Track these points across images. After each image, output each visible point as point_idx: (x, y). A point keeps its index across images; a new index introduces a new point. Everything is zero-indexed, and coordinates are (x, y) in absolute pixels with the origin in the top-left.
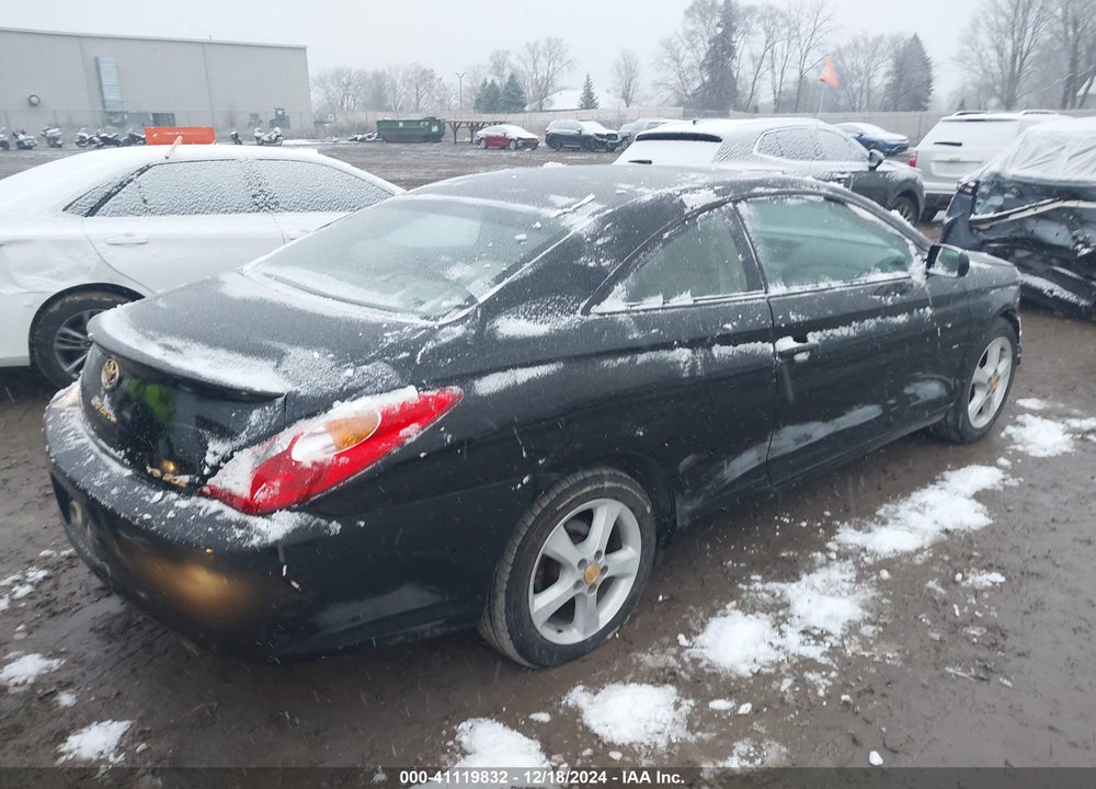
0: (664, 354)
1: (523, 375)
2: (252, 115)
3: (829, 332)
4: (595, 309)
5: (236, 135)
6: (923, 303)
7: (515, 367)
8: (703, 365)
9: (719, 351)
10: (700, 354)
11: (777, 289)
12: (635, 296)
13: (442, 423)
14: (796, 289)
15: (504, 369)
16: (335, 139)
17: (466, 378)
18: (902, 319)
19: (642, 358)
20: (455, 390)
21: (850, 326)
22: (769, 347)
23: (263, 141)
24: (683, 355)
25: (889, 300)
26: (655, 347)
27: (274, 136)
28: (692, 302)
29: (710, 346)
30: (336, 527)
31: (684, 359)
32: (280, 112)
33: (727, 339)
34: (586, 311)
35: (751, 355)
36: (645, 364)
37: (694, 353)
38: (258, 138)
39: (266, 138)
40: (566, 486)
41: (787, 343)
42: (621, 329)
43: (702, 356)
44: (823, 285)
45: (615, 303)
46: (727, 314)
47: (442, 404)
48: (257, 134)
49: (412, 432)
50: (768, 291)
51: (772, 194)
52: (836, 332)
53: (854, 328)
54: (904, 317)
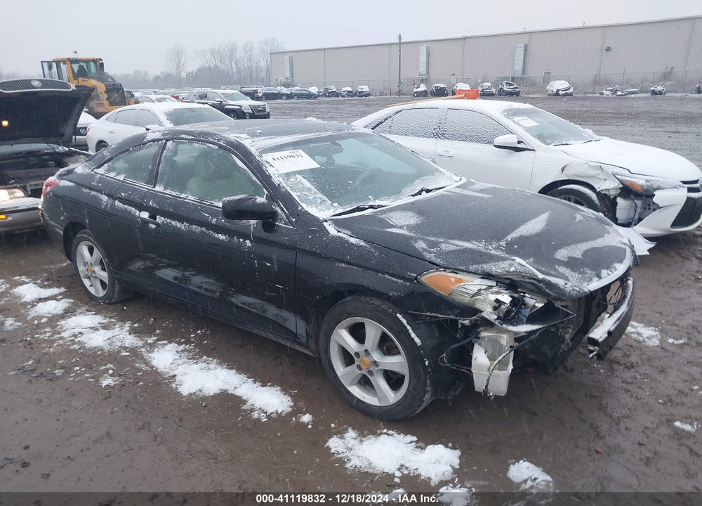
0: (99, 195)
1: (67, 184)
3: (169, 221)
4: (95, 170)
6: (246, 237)
7: (67, 180)
8: (110, 206)
9: (117, 203)
10: (111, 201)
11: (159, 188)
12: (109, 170)
14: (168, 192)
18: (221, 237)
19: (93, 193)
20: (59, 181)
21: (183, 223)
22: (137, 213)
24: (105, 198)
25: (214, 220)
26: (98, 191)
28: (122, 179)
29: (115, 200)
31: (104, 200)
33: (121, 200)
34: (93, 170)
35: (129, 213)
36: (92, 196)
37: (109, 199)
41: (145, 215)
44: (183, 195)
45: (101, 170)
50: (154, 187)
51: (189, 139)
52: (173, 223)
53: (185, 226)
54: (224, 237)
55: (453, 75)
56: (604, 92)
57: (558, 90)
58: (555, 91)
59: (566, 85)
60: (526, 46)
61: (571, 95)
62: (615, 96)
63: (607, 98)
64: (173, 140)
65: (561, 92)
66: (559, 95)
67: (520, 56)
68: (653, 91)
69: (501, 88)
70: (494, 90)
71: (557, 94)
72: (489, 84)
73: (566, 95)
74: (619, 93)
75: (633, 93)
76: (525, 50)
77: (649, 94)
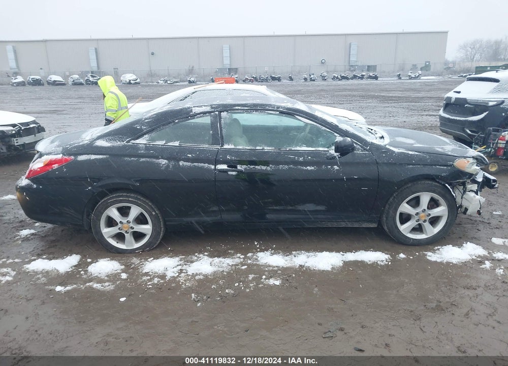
0: (153, 160)
1: (93, 157)
2: (413, 65)
3: (252, 167)
4: (133, 141)
5: (400, 75)
6: (334, 164)
7: (91, 154)
8: (173, 167)
9: (183, 163)
10: (173, 163)
11: (228, 146)
12: (153, 140)
13: (63, 166)
15: (88, 154)
16: (451, 76)
17: (76, 155)
18: (310, 168)
19: (142, 160)
20: (72, 157)
21: (268, 166)
22: (212, 167)
23: (412, 77)
24: (164, 162)
25: (301, 158)
26: (150, 157)
27: (418, 74)
28: (178, 145)
29: (178, 161)
30: (35, 186)
31: (163, 163)
32: (427, 63)
33: (187, 160)
34: (128, 142)
35: (202, 168)
36: (143, 162)
37: (169, 162)
38: (410, 76)
39: (413, 76)
40: (114, 195)
41: (222, 167)
42: (139, 149)
43: (173, 164)
44: (258, 148)
45: (142, 141)
46: (191, 151)
47: (66, 160)
48: (410, 74)
49: (56, 166)
50: (222, 146)
51: (246, 110)
52: (257, 167)
53: (271, 167)
54: (313, 168)
55: (41, 69)
56: (159, 81)
57: (130, 80)
58: (128, 81)
59: (134, 77)
60: (96, 49)
61: (138, 83)
62: (166, 84)
63: (161, 86)
64: (227, 111)
65: (132, 82)
66: (132, 84)
67: (93, 56)
68: (189, 80)
69: (87, 79)
70: (82, 81)
71: (130, 83)
72: (77, 76)
73: (136, 83)
74: (169, 82)
75: (177, 82)
76: (96, 52)
77: (187, 83)
